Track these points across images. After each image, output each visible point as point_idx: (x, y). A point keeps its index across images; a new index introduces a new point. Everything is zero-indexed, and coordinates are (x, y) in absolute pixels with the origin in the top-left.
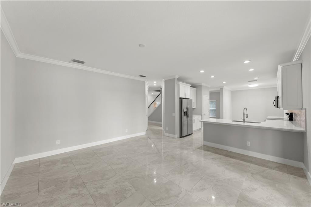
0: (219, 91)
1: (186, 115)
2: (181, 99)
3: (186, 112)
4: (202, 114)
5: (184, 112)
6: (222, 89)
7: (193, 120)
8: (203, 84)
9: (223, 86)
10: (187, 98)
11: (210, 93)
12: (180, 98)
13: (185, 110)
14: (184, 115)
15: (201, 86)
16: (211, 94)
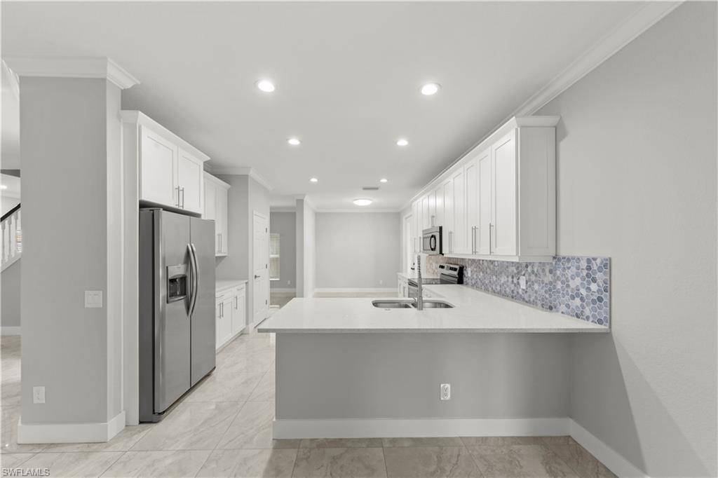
0: (294, 211)
1: (184, 293)
2: (146, 210)
3: (183, 279)
4: (251, 277)
5: (173, 281)
6: (300, 202)
7: (217, 307)
8: (253, 174)
9: (304, 195)
10: (186, 208)
11: (271, 213)
12: (143, 205)
13: (177, 270)
14: (171, 295)
15: (245, 177)
16: (275, 215)
